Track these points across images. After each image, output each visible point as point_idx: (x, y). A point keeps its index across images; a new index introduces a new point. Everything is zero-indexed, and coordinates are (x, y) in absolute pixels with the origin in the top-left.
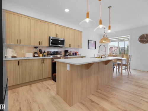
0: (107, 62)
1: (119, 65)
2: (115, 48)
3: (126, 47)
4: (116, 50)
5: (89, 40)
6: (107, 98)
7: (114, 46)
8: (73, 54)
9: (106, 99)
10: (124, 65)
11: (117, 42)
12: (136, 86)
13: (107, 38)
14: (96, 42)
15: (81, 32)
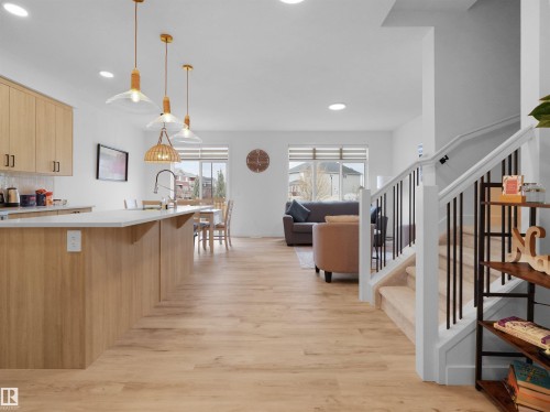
0: (180, 220)
1: (204, 228)
2: (184, 178)
3: (216, 177)
4: (187, 184)
5: (99, 145)
6: (188, 311)
7: (181, 171)
8: (25, 201)
9: (185, 313)
10: (219, 227)
11: (198, 163)
12: (244, 269)
13: (170, 147)
14: (127, 154)
15: (68, 109)
